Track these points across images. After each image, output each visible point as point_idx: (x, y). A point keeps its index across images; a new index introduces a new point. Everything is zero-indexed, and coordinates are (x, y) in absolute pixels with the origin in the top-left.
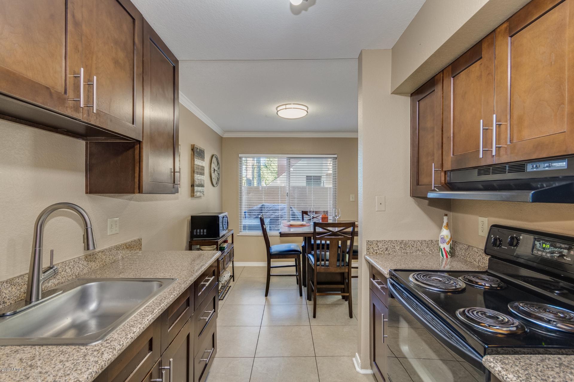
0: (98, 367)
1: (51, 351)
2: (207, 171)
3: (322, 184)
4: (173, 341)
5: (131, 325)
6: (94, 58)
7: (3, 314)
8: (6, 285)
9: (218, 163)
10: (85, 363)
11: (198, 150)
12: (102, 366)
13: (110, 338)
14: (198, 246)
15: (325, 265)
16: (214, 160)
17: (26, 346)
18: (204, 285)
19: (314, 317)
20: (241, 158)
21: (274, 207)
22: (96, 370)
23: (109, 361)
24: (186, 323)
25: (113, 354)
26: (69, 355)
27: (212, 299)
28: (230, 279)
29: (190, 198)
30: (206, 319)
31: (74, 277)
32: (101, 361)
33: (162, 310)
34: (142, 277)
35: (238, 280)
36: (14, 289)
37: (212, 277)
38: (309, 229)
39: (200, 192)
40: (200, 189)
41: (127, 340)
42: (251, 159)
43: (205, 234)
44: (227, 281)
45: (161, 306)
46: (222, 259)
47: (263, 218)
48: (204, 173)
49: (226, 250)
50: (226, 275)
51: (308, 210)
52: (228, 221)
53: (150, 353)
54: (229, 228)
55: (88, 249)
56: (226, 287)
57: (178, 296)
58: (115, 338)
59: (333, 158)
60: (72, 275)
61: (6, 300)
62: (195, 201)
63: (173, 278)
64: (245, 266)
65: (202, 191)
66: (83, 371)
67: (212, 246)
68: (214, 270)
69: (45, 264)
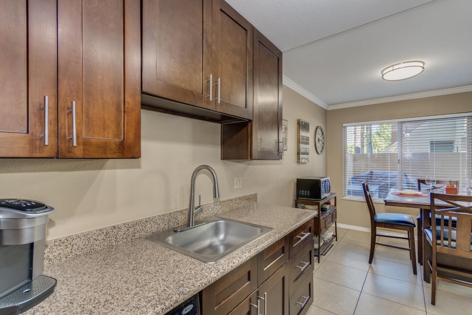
0: (207, 281)
1: (188, 260)
2: (311, 141)
3: (456, 149)
4: (268, 278)
5: (233, 257)
6: (220, 66)
7: (176, 230)
8: (179, 213)
9: (323, 134)
10: (201, 274)
11: (303, 124)
12: (209, 281)
13: (219, 262)
14: (303, 205)
15: (449, 246)
16: (319, 131)
17: (179, 253)
18: (299, 239)
19: (433, 303)
20: (345, 127)
21: (385, 175)
22: (206, 282)
23: (215, 279)
24: (281, 267)
25: (218, 275)
26: (195, 266)
27: (308, 252)
28: (333, 238)
29: (296, 164)
30: (302, 268)
31: (214, 215)
32: (209, 277)
33: (257, 251)
34: (251, 223)
35: (341, 241)
36: (183, 217)
37: (307, 233)
38: (426, 201)
39: (305, 159)
40: (305, 156)
41: (228, 267)
42: (360, 127)
43: (309, 194)
44: (330, 240)
45: (257, 248)
46: (323, 219)
47: (367, 185)
48: (309, 143)
49: (328, 211)
50: (329, 234)
51: (426, 178)
52: (331, 185)
53: (249, 282)
54: (331, 192)
55: (215, 197)
56: (328, 245)
57: (272, 243)
58: (221, 263)
59: (467, 116)
60: (213, 213)
61: (179, 222)
62: (301, 166)
63: (272, 227)
64: (349, 228)
65: (306, 158)
66: (198, 280)
67: (315, 206)
68: (310, 227)
69: (196, 205)
